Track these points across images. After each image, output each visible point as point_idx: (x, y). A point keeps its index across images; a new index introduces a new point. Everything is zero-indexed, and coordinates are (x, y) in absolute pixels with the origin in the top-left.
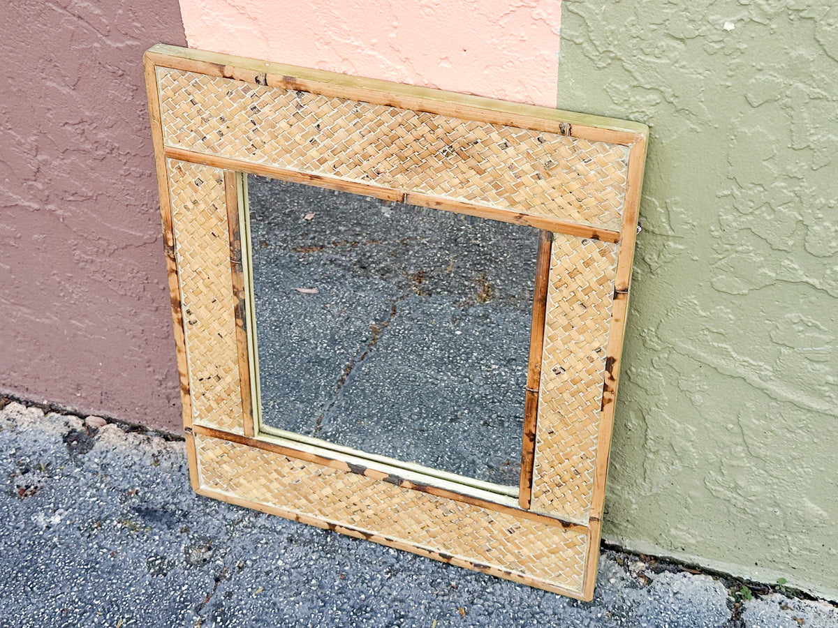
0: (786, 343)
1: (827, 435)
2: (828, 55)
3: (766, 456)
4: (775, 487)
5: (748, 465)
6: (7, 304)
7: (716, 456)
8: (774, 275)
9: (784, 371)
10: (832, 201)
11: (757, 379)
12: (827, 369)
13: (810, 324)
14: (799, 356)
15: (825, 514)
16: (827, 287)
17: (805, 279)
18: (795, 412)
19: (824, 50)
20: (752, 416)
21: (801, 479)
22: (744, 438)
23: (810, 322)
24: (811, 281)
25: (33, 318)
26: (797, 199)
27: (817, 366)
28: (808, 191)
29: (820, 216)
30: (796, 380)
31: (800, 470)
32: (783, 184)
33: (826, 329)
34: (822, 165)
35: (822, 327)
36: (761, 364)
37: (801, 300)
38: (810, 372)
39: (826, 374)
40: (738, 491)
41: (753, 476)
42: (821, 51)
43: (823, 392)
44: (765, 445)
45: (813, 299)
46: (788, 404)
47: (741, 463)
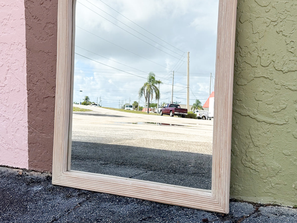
0: (260, 99)
1: (277, 133)
2: (258, 5)
3: (259, 145)
4: (264, 157)
5: (254, 150)
6: (39, 133)
7: (244, 149)
8: (253, 76)
9: (260, 110)
10: (266, 48)
11: (253, 115)
12: (273, 107)
13: (266, 91)
14: (264, 103)
15: (281, 166)
16: (268, 77)
17: (262, 75)
18: (266, 126)
19: (258, 3)
20: (253, 130)
21: (271, 152)
22: (252, 139)
23: (266, 90)
24: (264, 76)
25: (45, 137)
26: (257, 49)
27: (270, 106)
28: (259, 46)
29: (263, 53)
30: (264, 112)
31: (270, 149)
32: (252, 45)
33: (271, 92)
34: (262, 37)
35: (269, 91)
36: (254, 109)
37: (262, 84)
38: (268, 109)
39: (273, 108)
40: (252, 162)
41: (256, 155)
42: (257, 4)
43: (273, 116)
44: (258, 140)
45: (265, 82)
46: (263, 122)
47: (252, 150)
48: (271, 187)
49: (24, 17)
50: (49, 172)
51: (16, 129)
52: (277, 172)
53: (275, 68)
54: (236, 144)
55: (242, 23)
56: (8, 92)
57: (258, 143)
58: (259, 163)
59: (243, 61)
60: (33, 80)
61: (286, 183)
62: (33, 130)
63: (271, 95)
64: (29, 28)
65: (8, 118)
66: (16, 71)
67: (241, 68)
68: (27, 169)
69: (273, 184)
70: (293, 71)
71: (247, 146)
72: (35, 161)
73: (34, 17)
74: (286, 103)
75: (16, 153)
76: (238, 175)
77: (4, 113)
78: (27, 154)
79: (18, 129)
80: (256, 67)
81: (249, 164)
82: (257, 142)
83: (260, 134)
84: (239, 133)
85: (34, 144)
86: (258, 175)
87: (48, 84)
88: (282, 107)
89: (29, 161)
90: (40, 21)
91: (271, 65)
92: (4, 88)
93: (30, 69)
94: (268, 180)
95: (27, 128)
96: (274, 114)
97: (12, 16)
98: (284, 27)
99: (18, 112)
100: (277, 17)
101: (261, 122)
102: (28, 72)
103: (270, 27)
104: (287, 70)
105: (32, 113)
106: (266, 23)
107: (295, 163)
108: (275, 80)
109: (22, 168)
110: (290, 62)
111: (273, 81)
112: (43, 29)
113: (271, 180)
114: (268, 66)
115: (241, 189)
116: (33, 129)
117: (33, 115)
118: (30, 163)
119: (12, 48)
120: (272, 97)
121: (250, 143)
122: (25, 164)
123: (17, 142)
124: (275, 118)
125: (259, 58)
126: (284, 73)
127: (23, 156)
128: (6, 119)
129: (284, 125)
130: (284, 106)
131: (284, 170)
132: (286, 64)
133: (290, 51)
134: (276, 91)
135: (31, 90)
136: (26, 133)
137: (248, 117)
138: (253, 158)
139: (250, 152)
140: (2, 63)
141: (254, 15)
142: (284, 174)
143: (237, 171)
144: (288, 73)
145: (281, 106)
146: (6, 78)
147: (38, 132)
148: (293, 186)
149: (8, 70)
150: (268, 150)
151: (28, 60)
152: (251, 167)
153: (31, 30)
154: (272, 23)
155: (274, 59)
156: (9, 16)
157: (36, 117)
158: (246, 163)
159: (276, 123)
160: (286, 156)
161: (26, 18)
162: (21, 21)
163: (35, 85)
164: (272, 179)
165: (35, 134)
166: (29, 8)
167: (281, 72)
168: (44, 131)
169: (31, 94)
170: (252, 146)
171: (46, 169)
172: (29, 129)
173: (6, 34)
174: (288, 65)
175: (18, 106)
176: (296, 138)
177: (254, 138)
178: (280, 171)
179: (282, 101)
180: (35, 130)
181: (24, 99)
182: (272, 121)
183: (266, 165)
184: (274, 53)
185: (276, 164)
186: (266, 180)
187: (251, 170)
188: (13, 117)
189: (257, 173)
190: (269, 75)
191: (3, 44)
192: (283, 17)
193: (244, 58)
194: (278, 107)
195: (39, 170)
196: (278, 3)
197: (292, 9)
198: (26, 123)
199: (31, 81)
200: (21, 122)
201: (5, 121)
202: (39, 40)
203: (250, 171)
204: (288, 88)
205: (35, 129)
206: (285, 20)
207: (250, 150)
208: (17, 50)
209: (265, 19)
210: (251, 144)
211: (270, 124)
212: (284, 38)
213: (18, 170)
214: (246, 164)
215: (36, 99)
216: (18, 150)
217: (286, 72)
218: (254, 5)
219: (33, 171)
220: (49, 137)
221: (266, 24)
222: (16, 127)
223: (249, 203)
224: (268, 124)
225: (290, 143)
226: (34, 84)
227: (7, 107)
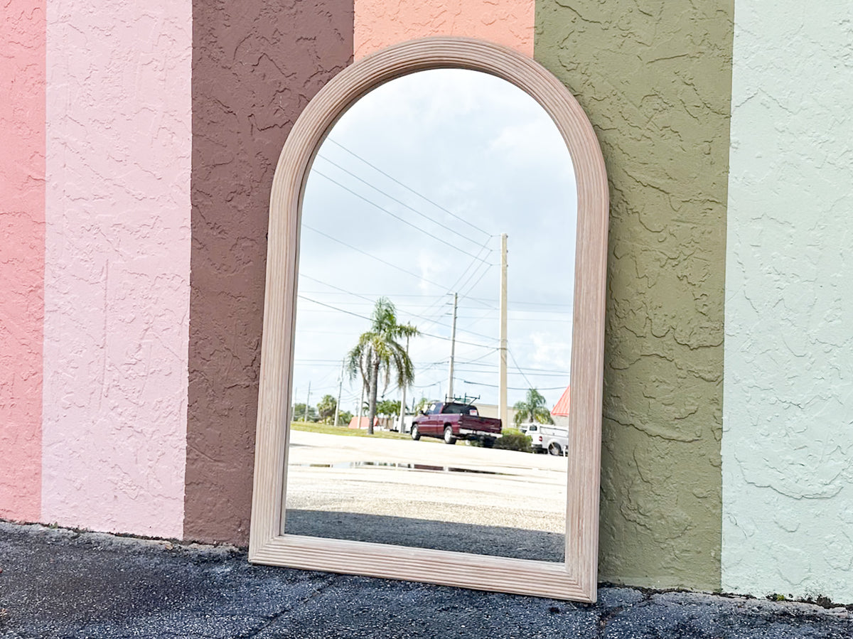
0: (651, 395)
1: (681, 457)
2: (646, 228)
3: (652, 479)
4: (660, 502)
5: (643, 489)
6: (211, 461)
7: (625, 487)
8: (639, 353)
9: (653, 415)
10: (660, 304)
11: (639, 423)
12: (674, 409)
13: (661, 381)
14: (659, 403)
15: (690, 518)
16: (665, 355)
17: (654, 353)
18: (662, 443)
20: (640, 451)
21: (672, 492)
22: (638, 469)
23: (661, 379)
24: (657, 353)
25: (224, 470)
26: (644, 305)
27: (669, 408)
28: (648, 300)
29: (656, 313)
30: (659, 419)
31: (671, 486)
32: (636, 298)
33: (670, 383)
34: (653, 284)
35: (667, 381)
36: (641, 413)
37: (655, 367)
38: (666, 413)
39: (674, 412)
40: (640, 511)
41: (646, 497)
42: (644, 227)
43: (674, 425)
44: (650, 471)
45: (660, 364)
46: (658, 437)
47: (639, 489)
48: (674, 557)
49: (188, 223)
50: (231, 544)
51: (159, 453)
52: (683, 529)
53: (676, 340)
54: (611, 479)
55: (618, 259)
56: (143, 376)
57: (649, 476)
58: (653, 512)
59: (621, 325)
60: (202, 352)
61: (700, 549)
62: (197, 455)
63: (671, 388)
64: (200, 246)
65: (139, 430)
66: (165, 332)
67: (617, 338)
68: (181, 538)
69: (677, 552)
70: (707, 347)
71: (630, 482)
72: (200, 521)
73: (212, 226)
74: (697, 404)
75: (155, 507)
76: (614, 537)
77: (130, 420)
78: (181, 507)
79: (164, 454)
80: (645, 337)
81: (634, 515)
82: (647, 474)
83: (652, 459)
84: (616, 457)
85: (198, 484)
86: (650, 535)
87: (235, 360)
88: (692, 410)
89: (185, 523)
90: (223, 233)
91: (669, 335)
92: (135, 366)
93: (196, 329)
94: (668, 544)
95: (185, 451)
96: (676, 421)
97: (161, 221)
98: (690, 268)
99: (164, 417)
100: (678, 252)
101: (655, 437)
102: (193, 333)
103: (666, 268)
104: (696, 344)
105: (198, 420)
106: (659, 260)
107: (714, 511)
108: (676, 361)
109: (168, 537)
110: (701, 330)
111: (673, 363)
112: (231, 250)
113: (673, 544)
114: (664, 336)
115: (619, 564)
116: (197, 452)
117: (199, 424)
118: (188, 526)
119: (159, 286)
120: (672, 391)
121: (635, 475)
122: (176, 529)
123: (159, 481)
124: (678, 430)
125: (648, 321)
126: (692, 350)
127: (173, 511)
128: (135, 433)
129: (693, 442)
130: (693, 408)
131: (696, 524)
132: (695, 333)
133: (701, 311)
134: (680, 380)
135: (198, 371)
136: (182, 462)
137: (631, 427)
138: (641, 504)
139: (635, 492)
140: (134, 316)
141: (638, 245)
142: (695, 533)
143: (612, 528)
144: (699, 350)
145: (688, 408)
146: (140, 345)
147: (209, 459)
148: (713, 554)
149: (146, 330)
150: (667, 488)
151: (193, 311)
152: (638, 520)
153: (202, 251)
154: (670, 261)
155: (674, 324)
156: (153, 220)
157: (207, 428)
158: (629, 512)
159: (680, 439)
160: (699, 500)
161: (194, 226)
162: (182, 231)
163: (208, 361)
164: (675, 542)
165: (203, 463)
166: (200, 206)
167: (687, 347)
168: (223, 458)
169: (196, 380)
170: (639, 482)
171: (223, 539)
172: (187, 454)
173: (145, 256)
174: (697, 336)
175: (164, 405)
176: (714, 466)
177: (642, 466)
178: (688, 528)
179: (689, 399)
180: (203, 456)
181: (181, 391)
182: (675, 435)
183: (665, 516)
184: (673, 314)
185: (681, 514)
186: (665, 545)
187: (638, 526)
188: (154, 429)
189: (648, 531)
190: (667, 351)
191: (136, 276)
192: (688, 252)
193: (624, 319)
194: (683, 410)
195: (209, 539)
196: (680, 227)
197: (703, 239)
198: (182, 442)
199: (199, 353)
200: (171, 438)
201: (133, 438)
202: (220, 271)
203: (636, 528)
204: (700, 376)
205: (202, 453)
206: (691, 258)
207: (636, 489)
208: (170, 289)
209: (658, 253)
210: (637, 478)
211: (670, 440)
212: (691, 288)
213: (159, 541)
214: (628, 515)
215: (207, 391)
216: (160, 499)
217: (696, 349)
218: (638, 228)
219: (194, 542)
220: (234, 470)
221: (659, 263)
222: (158, 451)
223: (636, 588)
224: (667, 441)
225: (706, 475)
226: (204, 359)
227: (140, 407)
